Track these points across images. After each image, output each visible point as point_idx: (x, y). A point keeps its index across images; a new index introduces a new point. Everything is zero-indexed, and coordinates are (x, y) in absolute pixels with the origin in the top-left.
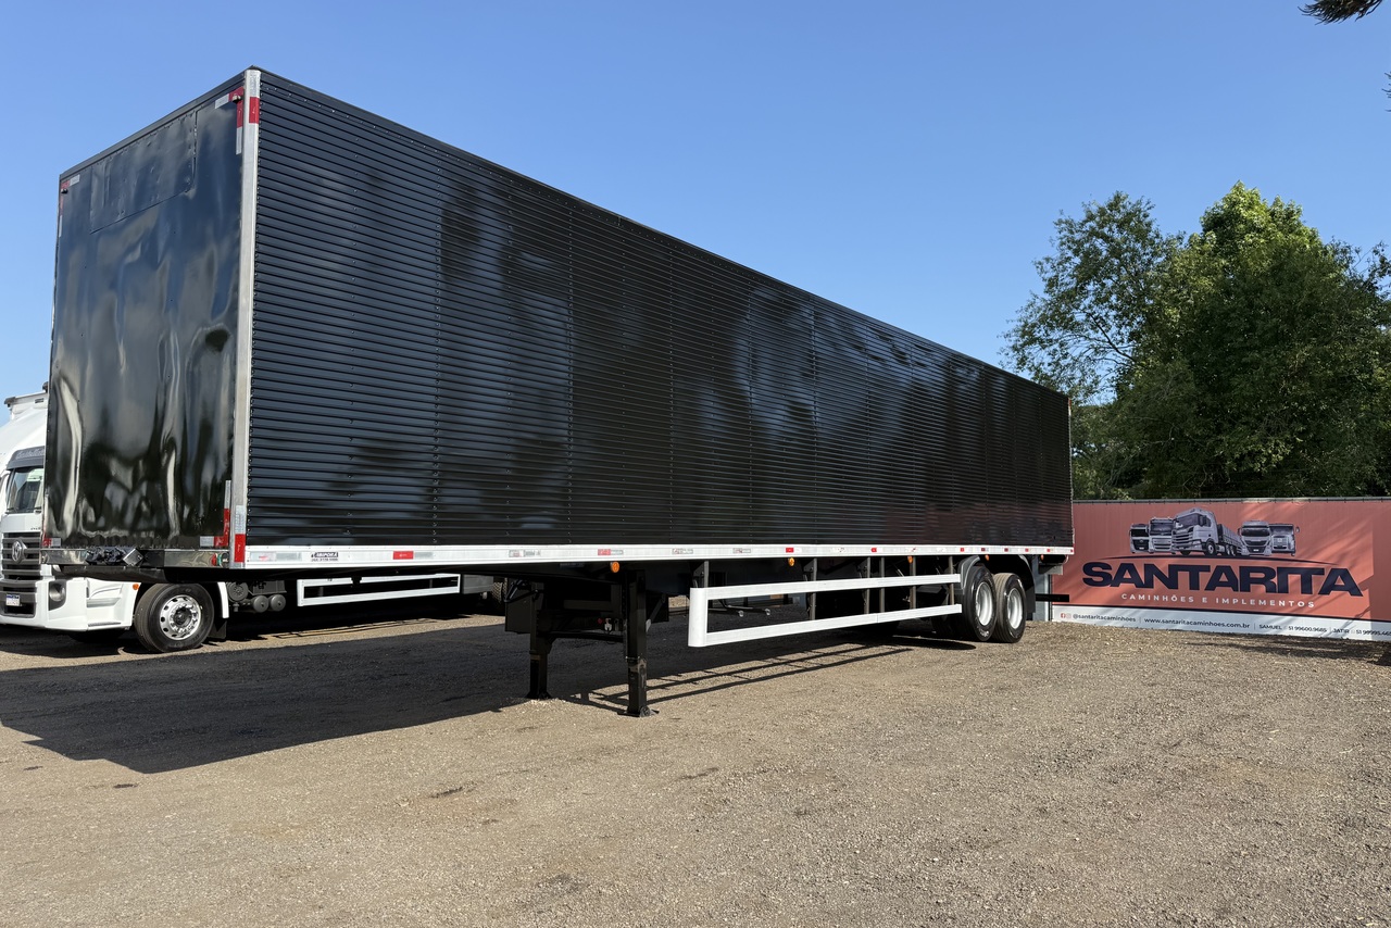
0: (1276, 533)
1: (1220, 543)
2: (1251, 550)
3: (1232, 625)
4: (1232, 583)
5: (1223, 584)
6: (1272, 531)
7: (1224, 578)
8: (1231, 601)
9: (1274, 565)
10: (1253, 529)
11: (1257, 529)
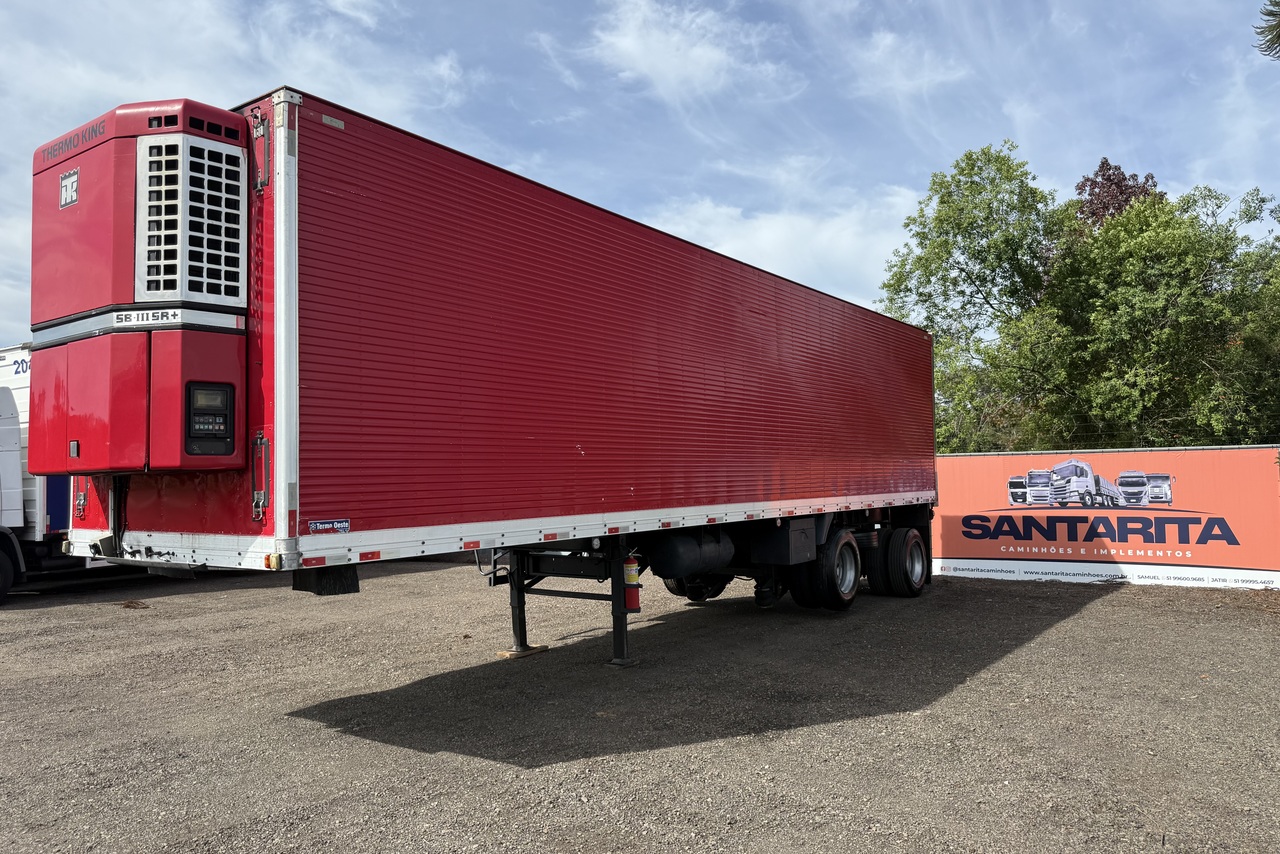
0: (1153, 483)
1: (1097, 494)
2: (1128, 500)
4: (1110, 534)
5: (1101, 535)
6: (1148, 480)
7: (1101, 529)
8: (1109, 552)
9: (1151, 515)
10: (1130, 479)
11: (1134, 479)
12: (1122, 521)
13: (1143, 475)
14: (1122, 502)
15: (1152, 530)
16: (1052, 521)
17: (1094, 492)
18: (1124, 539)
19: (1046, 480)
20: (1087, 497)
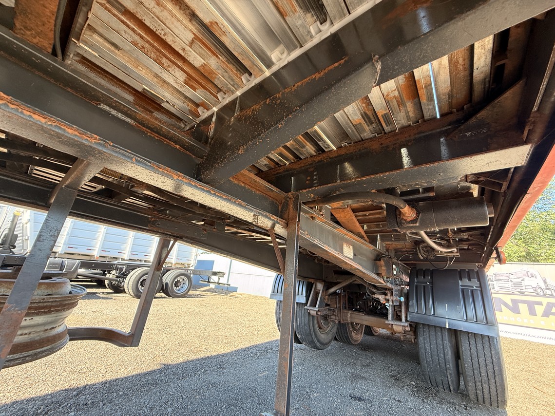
16: (514, 302)
17: (543, 287)
19: (507, 278)
20: (539, 290)
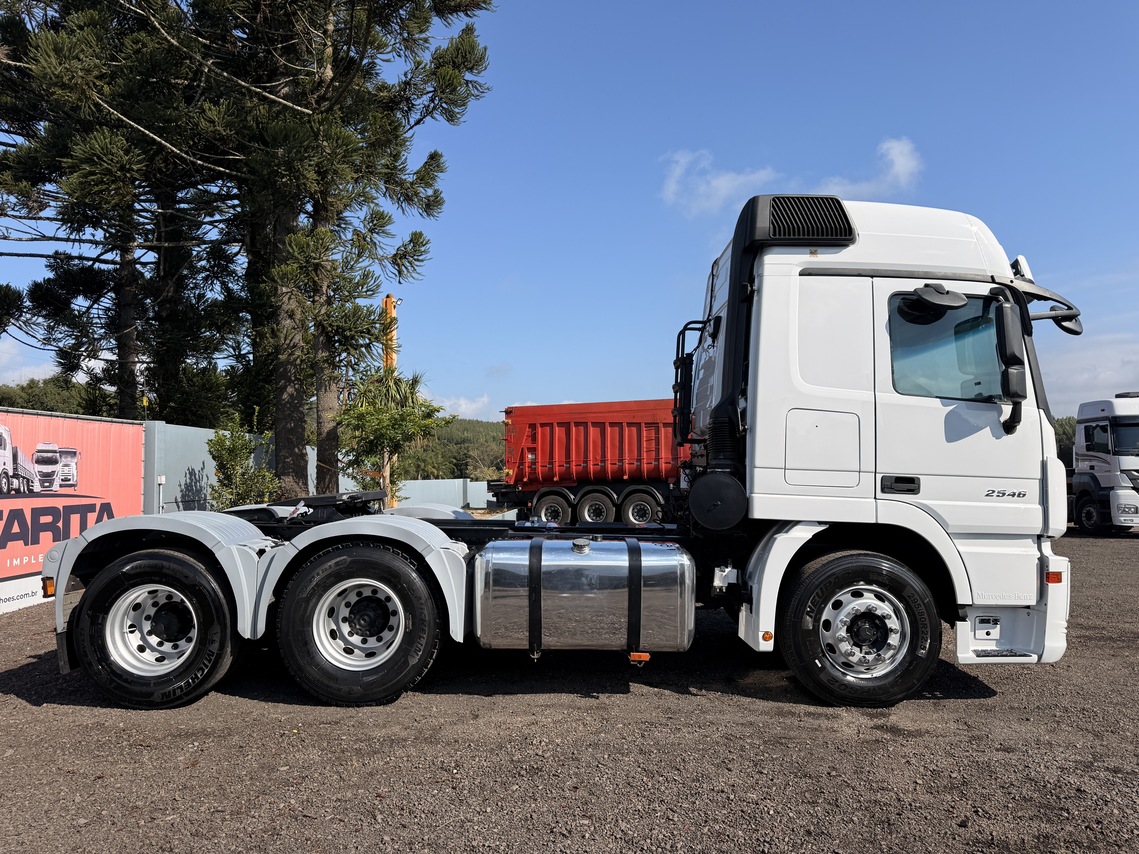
0: (64, 460)
1: (16, 476)
2: (42, 483)
3: (22, 597)
4: (22, 536)
5: (16, 537)
6: (61, 456)
7: (16, 529)
8: (21, 561)
9: (60, 503)
10: (45, 455)
11: (50, 455)
12: (37, 513)
13: (56, 448)
14: (37, 488)
15: (60, 524)
18: (36, 541)
